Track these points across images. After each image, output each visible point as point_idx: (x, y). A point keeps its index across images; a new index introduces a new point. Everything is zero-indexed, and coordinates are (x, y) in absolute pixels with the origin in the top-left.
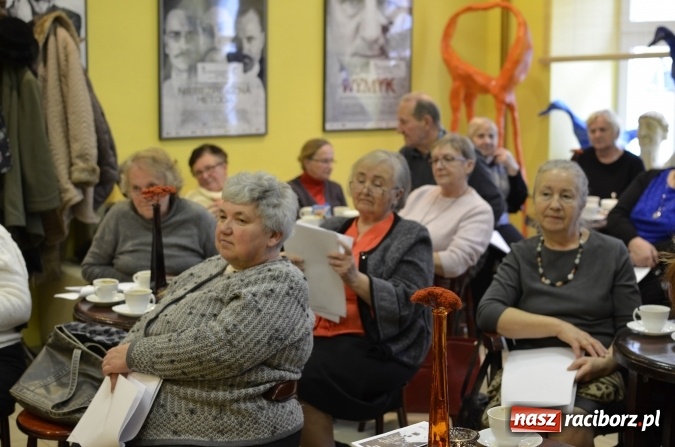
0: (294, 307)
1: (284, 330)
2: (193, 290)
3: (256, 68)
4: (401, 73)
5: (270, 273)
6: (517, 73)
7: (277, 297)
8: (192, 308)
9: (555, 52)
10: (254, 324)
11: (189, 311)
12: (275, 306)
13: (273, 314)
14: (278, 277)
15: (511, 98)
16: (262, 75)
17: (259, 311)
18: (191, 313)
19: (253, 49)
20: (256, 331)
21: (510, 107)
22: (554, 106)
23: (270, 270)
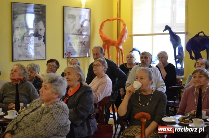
0: (65, 116)
1: (62, 124)
2: (31, 112)
3: (43, 39)
4: (87, 40)
5: (57, 106)
6: (123, 39)
7: (60, 114)
8: (33, 119)
9: (134, 33)
10: (52, 123)
11: (32, 119)
12: (59, 117)
13: (58, 119)
14: (59, 107)
15: (121, 47)
16: (45, 41)
17: (54, 118)
18: (33, 120)
19: (42, 33)
20: (53, 125)
21: (121, 50)
22: (134, 49)
23: (57, 105)
